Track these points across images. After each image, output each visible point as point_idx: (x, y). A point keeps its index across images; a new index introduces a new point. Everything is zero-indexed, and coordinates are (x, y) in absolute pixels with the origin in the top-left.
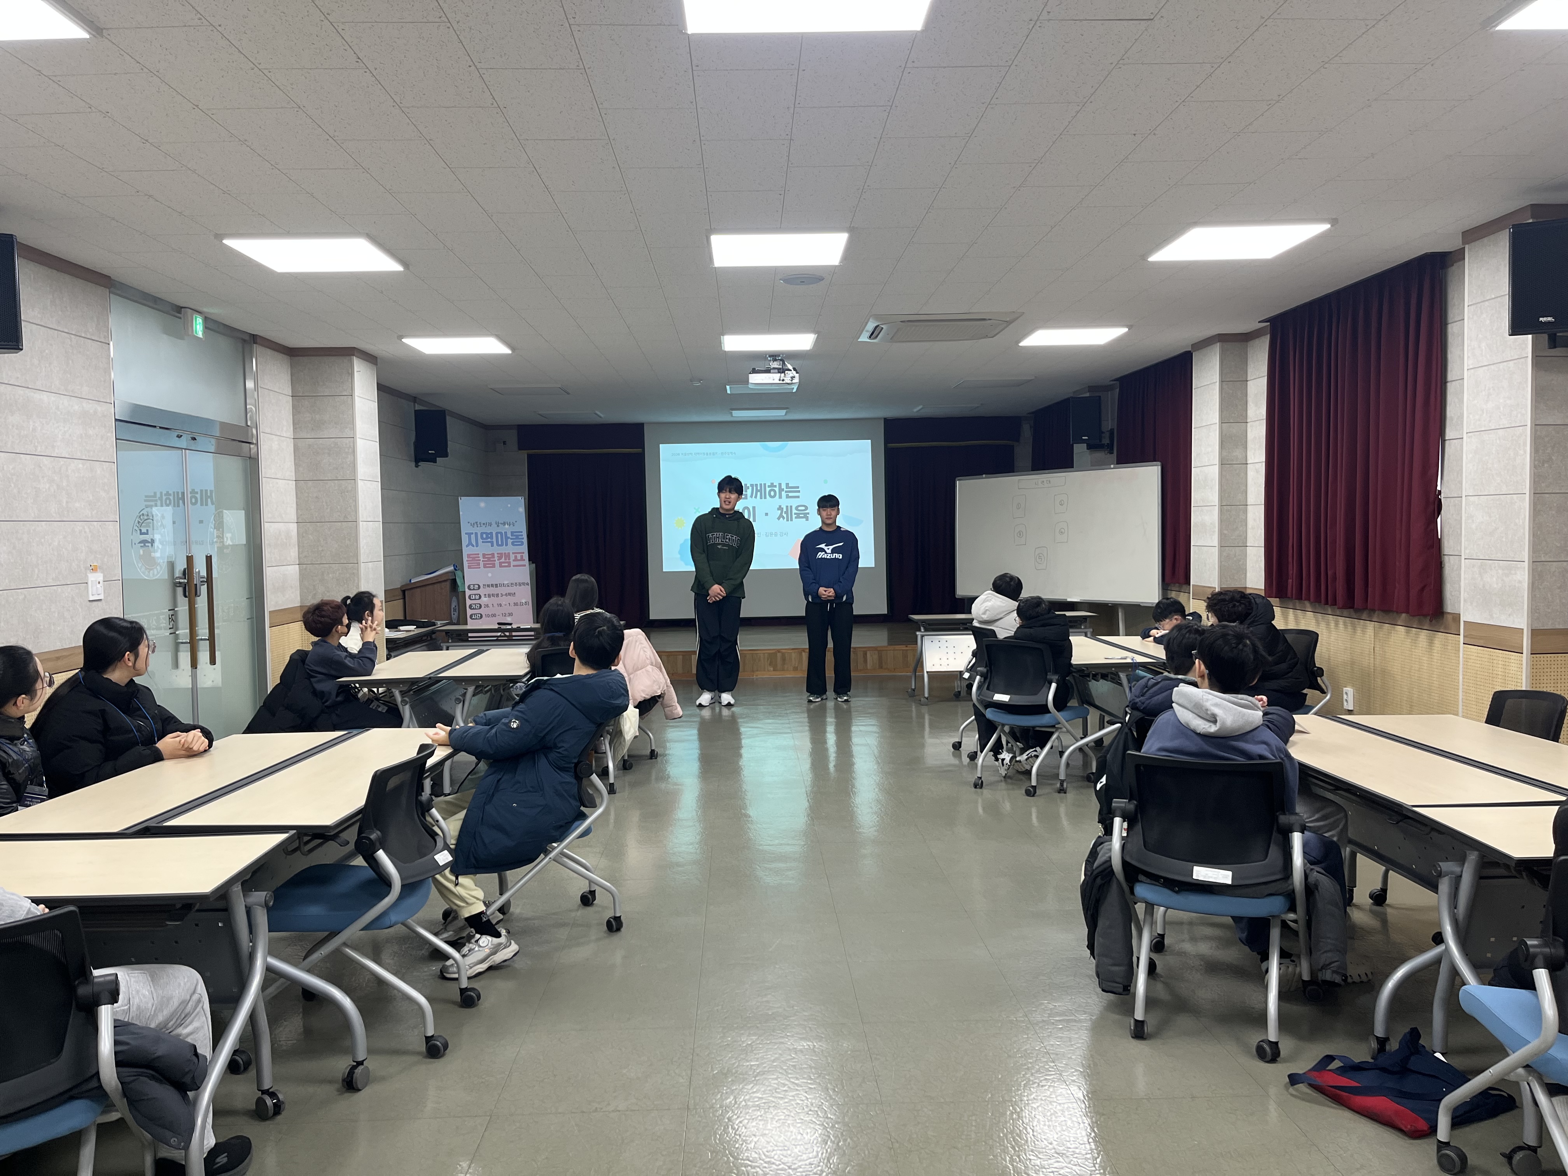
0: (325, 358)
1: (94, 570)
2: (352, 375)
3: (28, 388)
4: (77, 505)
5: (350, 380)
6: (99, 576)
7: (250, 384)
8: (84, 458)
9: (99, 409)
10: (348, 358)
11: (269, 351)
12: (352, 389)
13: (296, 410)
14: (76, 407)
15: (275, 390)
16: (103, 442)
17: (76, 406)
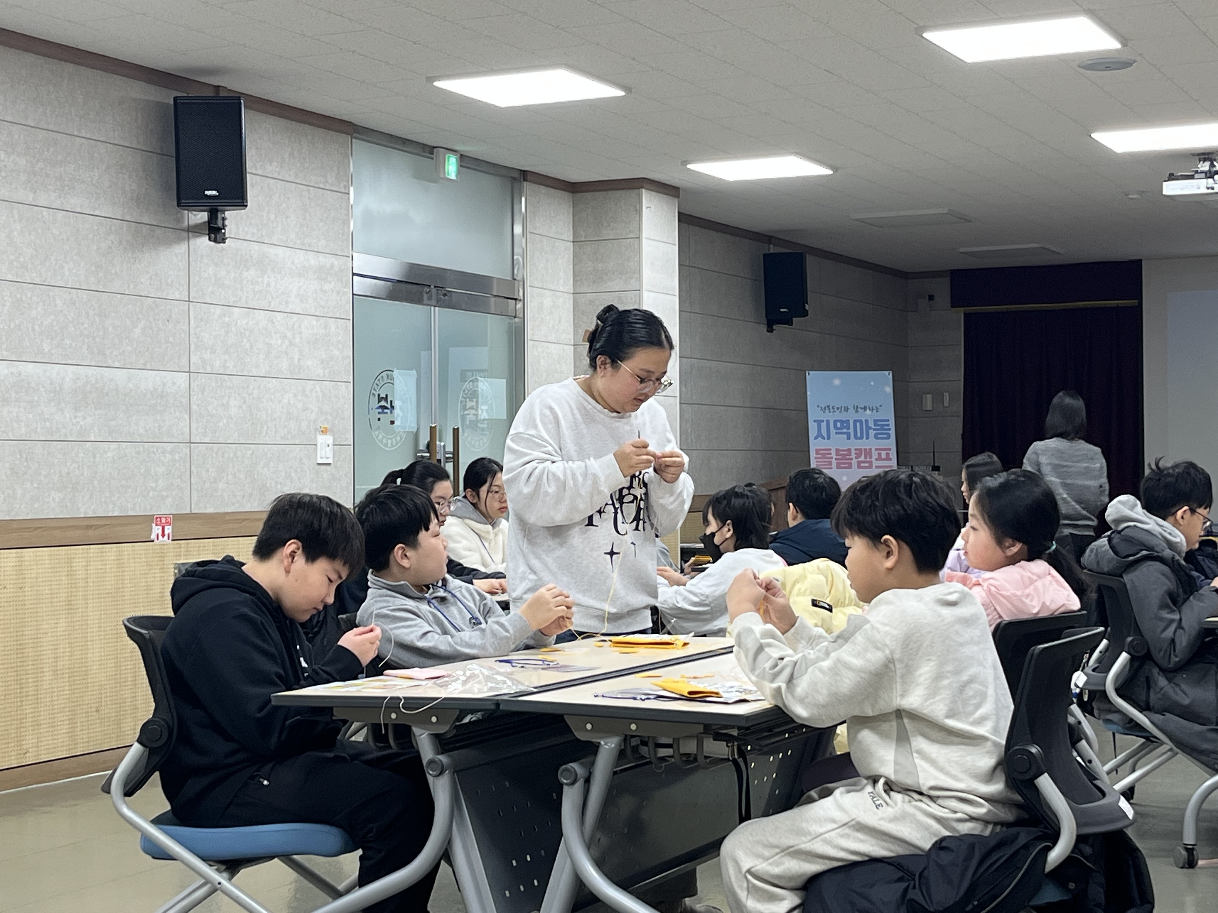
0: (610, 193)
1: (324, 432)
2: (639, 212)
3: (263, 243)
4: (309, 363)
5: (638, 219)
6: (329, 439)
7: (518, 229)
8: (318, 314)
9: (336, 263)
10: (635, 191)
11: (543, 189)
12: (640, 229)
13: (577, 260)
14: (312, 262)
15: (551, 235)
16: (339, 298)
17: (313, 260)
